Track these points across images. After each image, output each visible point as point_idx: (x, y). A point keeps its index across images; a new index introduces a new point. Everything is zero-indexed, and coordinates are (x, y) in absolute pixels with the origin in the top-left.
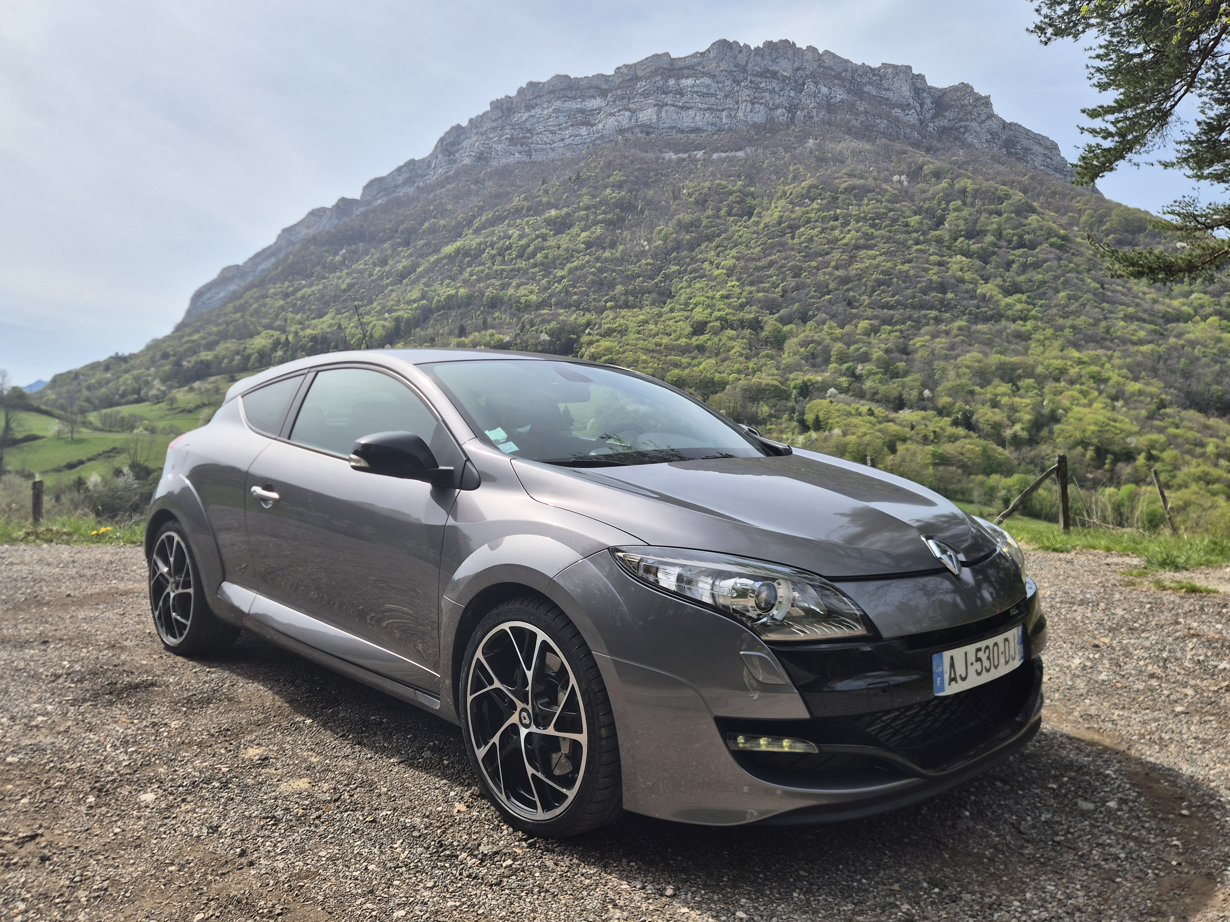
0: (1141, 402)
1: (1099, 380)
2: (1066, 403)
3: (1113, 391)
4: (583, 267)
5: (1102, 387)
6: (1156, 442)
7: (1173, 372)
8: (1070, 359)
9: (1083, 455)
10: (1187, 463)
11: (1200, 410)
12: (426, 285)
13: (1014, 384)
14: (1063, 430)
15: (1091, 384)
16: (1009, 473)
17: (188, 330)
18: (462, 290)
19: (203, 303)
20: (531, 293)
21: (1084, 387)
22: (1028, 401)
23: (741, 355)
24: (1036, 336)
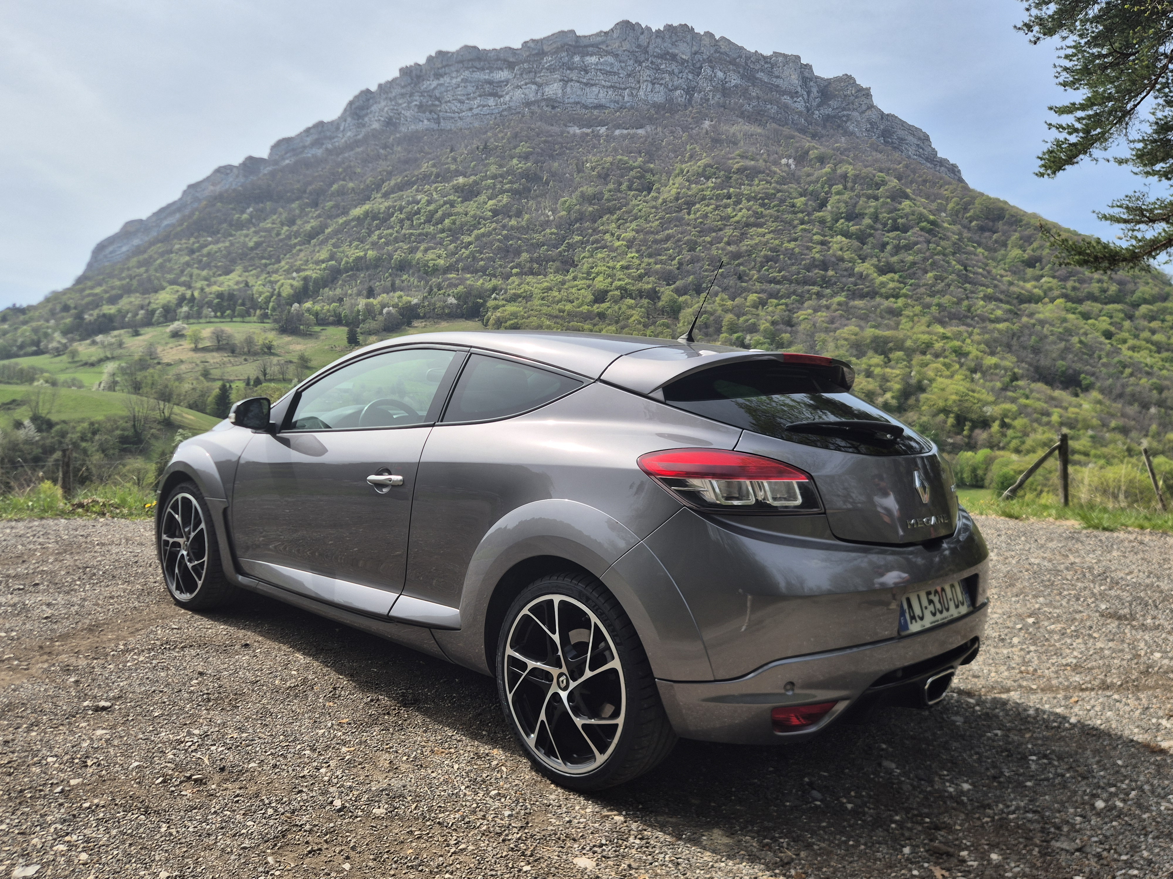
0: (996, 374)
1: (960, 353)
2: (931, 374)
3: (973, 364)
4: (490, 234)
5: (963, 360)
6: (1009, 411)
7: (1025, 348)
8: (935, 334)
9: (945, 422)
10: (1035, 430)
11: (1047, 383)
12: (335, 246)
13: (886, 356)
14: (928, 399)
15: (953, 357)
17: (89, 284)
18: (370, 252)
19: (105, 256)
20: (439, 257)
21: (947, 360)
22: (897, 372)
23: (640, 323)
24: (906, 312)
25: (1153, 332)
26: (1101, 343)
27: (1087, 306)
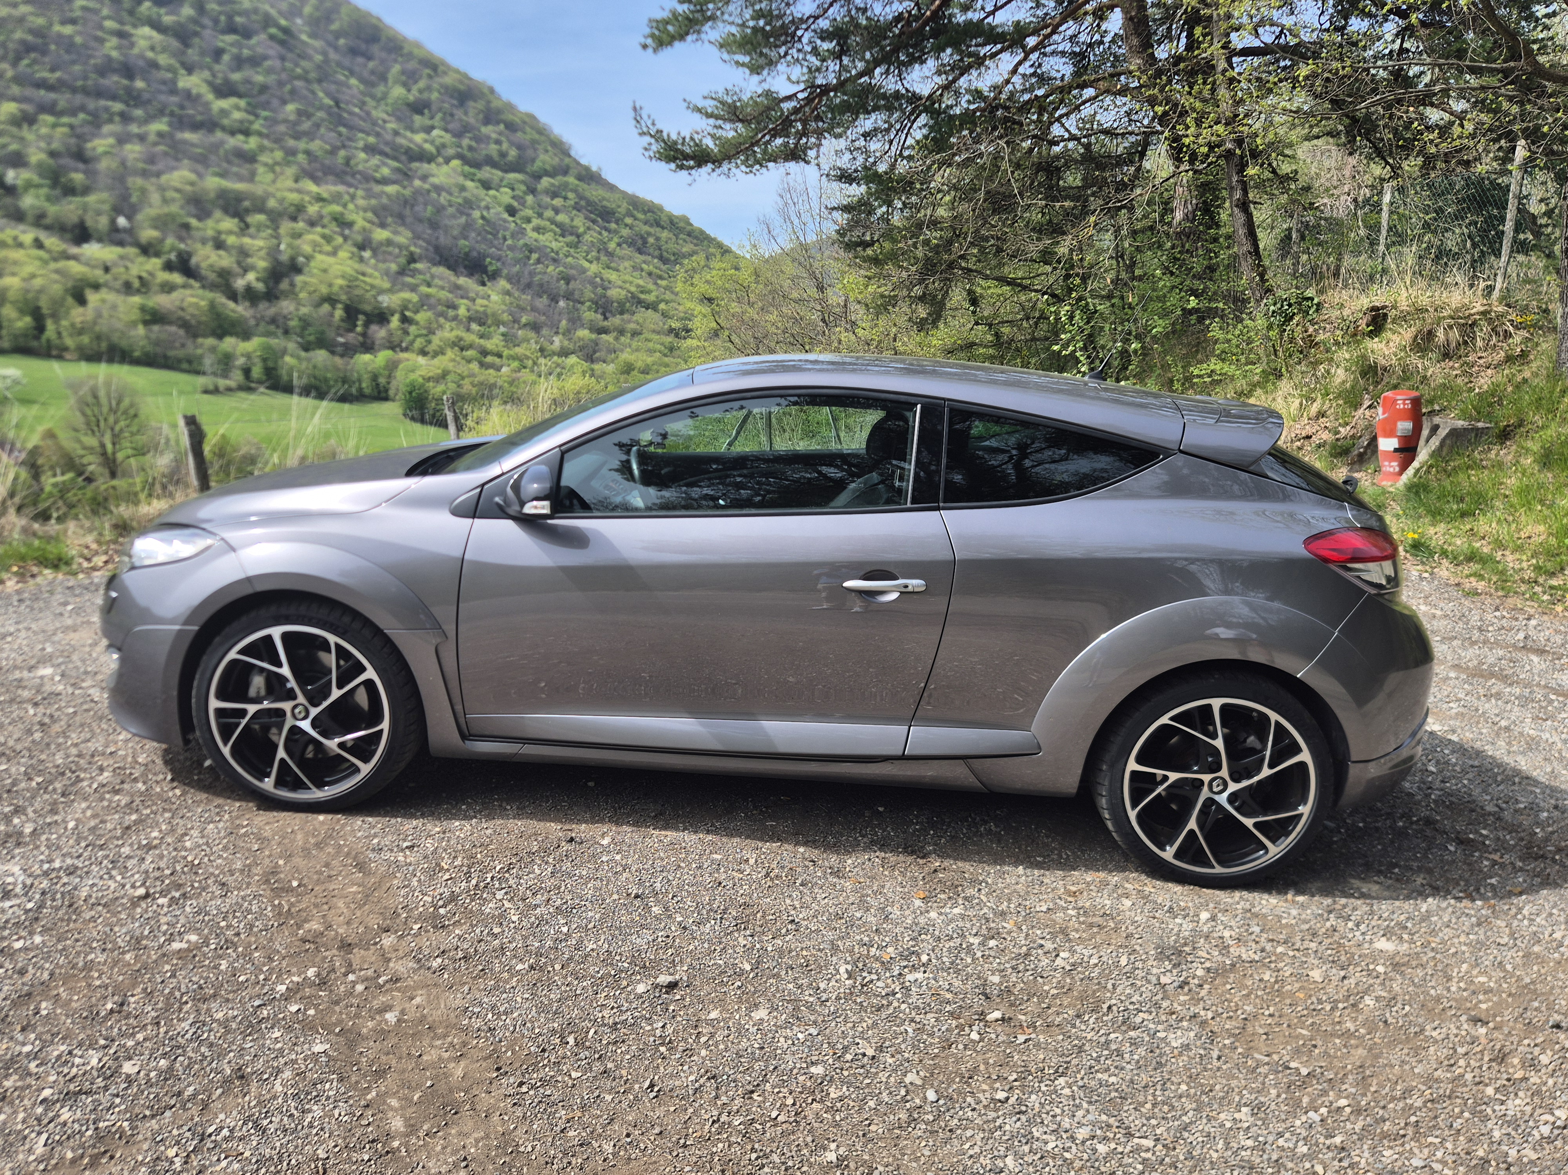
0: (390, 253)
1: (343, 223)
2: (307, 249)
3: (359, 238)
5: (347, 232)
6: (409, 301)
7: (420, 221)
8: (308, 193)
9: (332, 315)
10: (441, 327)
11: (449, 268)
13: (242, 220)
14: (306, 283)
15: (334, 227)
16: (246, 335)
21: (327, 231)
22: (260, 243)
24: (264, 158)
25: (557, 211)
26: (505, 221)
27: (487, 173)
